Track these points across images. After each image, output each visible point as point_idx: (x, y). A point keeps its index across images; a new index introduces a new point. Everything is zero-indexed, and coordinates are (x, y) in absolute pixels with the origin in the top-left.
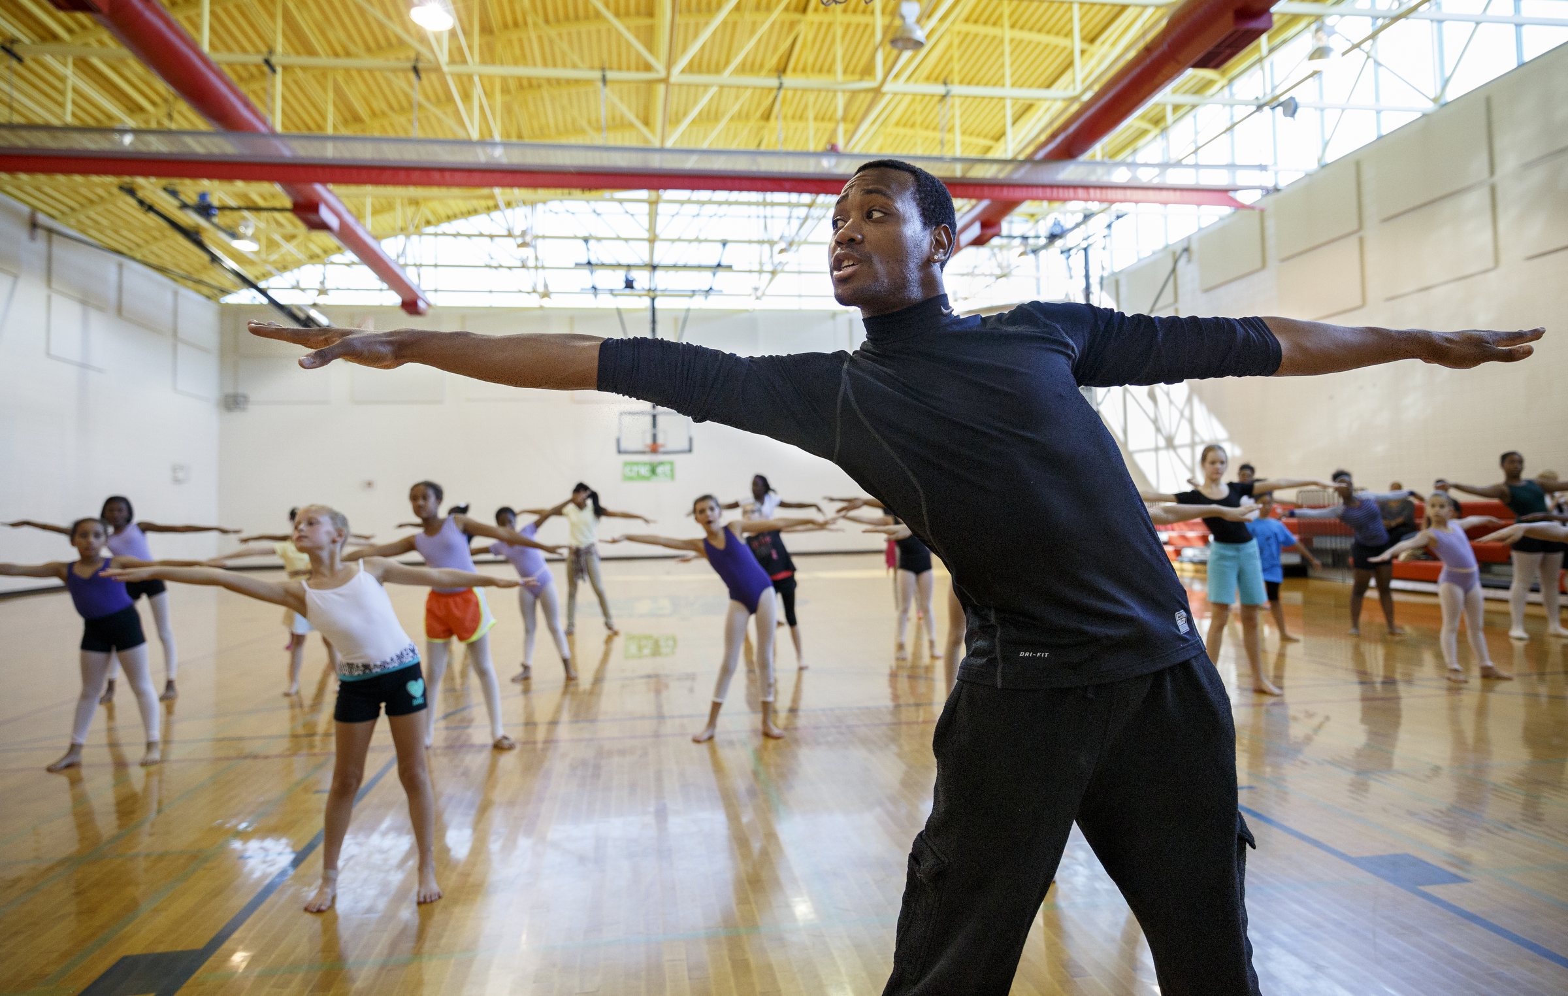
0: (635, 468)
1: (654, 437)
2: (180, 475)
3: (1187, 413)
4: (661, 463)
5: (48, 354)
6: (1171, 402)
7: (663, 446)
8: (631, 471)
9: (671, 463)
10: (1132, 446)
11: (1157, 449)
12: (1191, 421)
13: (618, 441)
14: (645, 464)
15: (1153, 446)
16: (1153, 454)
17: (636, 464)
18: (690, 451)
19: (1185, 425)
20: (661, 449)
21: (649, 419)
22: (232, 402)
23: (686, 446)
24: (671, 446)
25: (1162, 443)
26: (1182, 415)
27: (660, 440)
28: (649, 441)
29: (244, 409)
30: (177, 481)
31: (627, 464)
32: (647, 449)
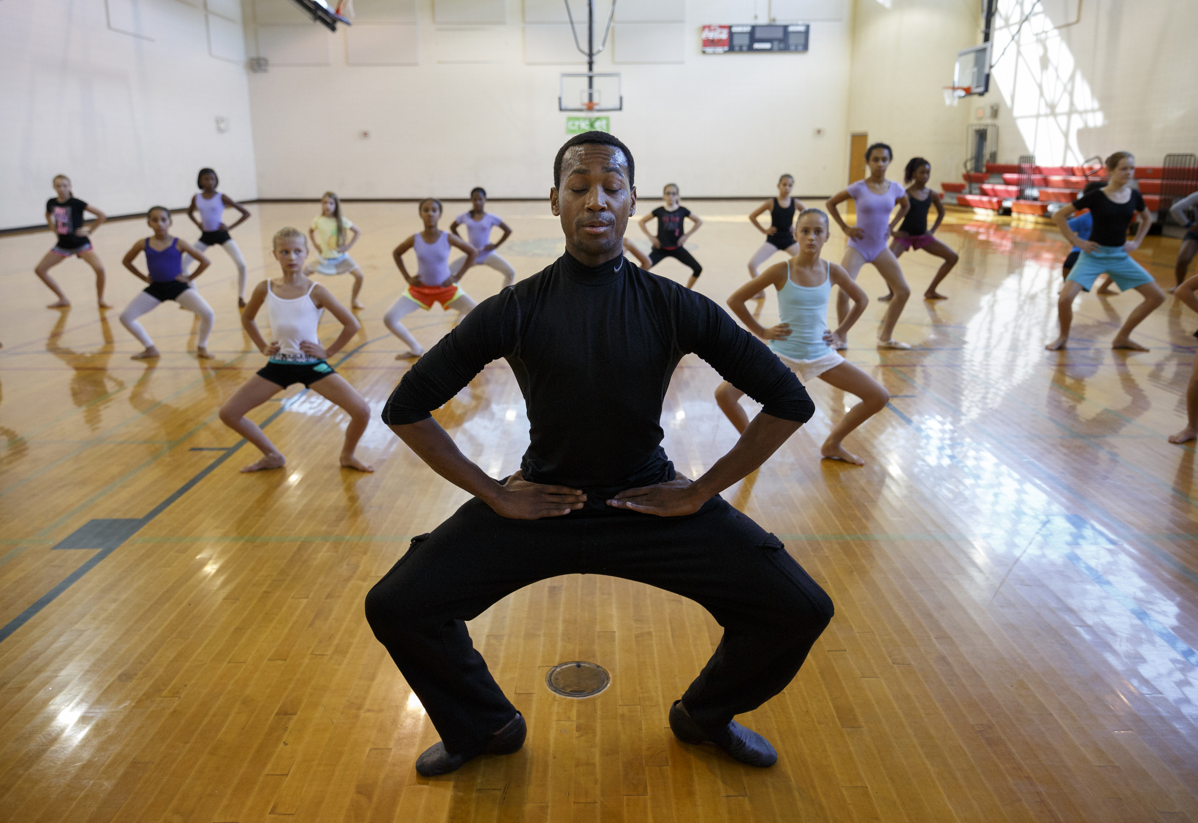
0: (577, 123)
1: (591, 96)
2: (222, 126)
3: (1069, 87)
4: (598, 119)
5: (109, 26)
6: (1058, 77)
7: (597, 104)
8: (574, 125)
9: (607, 119)
10: (1016, 113)
11: (1038, 116)
12: (1071, 94)
13: (560, 99)
14: (585, 119)
15: (1035, 113)
16: (1034, 120)
17: (578, 119)
18: (621, 109)
19: (1066, 97)
20: (596, 107)
21: (586, 80)
22: (256, 65)
23: (617, 105)
24: (603, 105)
25: (1044, 110)
26: (1065, 89)
27: (596, 99)
28: (586, 100)
29: (265, 71)
30: (220, 130)
31: (569, 119)
32: (585, 107)
